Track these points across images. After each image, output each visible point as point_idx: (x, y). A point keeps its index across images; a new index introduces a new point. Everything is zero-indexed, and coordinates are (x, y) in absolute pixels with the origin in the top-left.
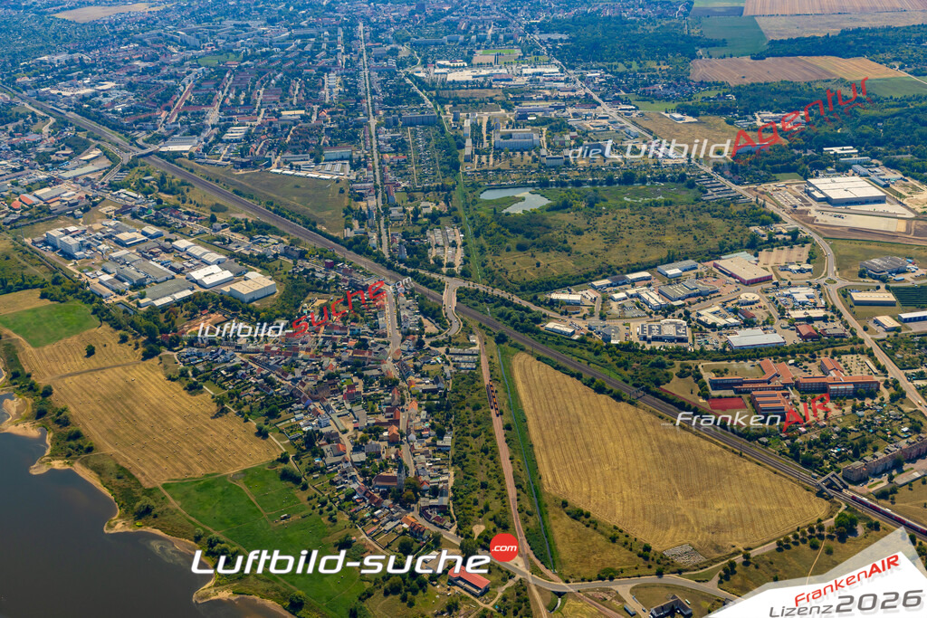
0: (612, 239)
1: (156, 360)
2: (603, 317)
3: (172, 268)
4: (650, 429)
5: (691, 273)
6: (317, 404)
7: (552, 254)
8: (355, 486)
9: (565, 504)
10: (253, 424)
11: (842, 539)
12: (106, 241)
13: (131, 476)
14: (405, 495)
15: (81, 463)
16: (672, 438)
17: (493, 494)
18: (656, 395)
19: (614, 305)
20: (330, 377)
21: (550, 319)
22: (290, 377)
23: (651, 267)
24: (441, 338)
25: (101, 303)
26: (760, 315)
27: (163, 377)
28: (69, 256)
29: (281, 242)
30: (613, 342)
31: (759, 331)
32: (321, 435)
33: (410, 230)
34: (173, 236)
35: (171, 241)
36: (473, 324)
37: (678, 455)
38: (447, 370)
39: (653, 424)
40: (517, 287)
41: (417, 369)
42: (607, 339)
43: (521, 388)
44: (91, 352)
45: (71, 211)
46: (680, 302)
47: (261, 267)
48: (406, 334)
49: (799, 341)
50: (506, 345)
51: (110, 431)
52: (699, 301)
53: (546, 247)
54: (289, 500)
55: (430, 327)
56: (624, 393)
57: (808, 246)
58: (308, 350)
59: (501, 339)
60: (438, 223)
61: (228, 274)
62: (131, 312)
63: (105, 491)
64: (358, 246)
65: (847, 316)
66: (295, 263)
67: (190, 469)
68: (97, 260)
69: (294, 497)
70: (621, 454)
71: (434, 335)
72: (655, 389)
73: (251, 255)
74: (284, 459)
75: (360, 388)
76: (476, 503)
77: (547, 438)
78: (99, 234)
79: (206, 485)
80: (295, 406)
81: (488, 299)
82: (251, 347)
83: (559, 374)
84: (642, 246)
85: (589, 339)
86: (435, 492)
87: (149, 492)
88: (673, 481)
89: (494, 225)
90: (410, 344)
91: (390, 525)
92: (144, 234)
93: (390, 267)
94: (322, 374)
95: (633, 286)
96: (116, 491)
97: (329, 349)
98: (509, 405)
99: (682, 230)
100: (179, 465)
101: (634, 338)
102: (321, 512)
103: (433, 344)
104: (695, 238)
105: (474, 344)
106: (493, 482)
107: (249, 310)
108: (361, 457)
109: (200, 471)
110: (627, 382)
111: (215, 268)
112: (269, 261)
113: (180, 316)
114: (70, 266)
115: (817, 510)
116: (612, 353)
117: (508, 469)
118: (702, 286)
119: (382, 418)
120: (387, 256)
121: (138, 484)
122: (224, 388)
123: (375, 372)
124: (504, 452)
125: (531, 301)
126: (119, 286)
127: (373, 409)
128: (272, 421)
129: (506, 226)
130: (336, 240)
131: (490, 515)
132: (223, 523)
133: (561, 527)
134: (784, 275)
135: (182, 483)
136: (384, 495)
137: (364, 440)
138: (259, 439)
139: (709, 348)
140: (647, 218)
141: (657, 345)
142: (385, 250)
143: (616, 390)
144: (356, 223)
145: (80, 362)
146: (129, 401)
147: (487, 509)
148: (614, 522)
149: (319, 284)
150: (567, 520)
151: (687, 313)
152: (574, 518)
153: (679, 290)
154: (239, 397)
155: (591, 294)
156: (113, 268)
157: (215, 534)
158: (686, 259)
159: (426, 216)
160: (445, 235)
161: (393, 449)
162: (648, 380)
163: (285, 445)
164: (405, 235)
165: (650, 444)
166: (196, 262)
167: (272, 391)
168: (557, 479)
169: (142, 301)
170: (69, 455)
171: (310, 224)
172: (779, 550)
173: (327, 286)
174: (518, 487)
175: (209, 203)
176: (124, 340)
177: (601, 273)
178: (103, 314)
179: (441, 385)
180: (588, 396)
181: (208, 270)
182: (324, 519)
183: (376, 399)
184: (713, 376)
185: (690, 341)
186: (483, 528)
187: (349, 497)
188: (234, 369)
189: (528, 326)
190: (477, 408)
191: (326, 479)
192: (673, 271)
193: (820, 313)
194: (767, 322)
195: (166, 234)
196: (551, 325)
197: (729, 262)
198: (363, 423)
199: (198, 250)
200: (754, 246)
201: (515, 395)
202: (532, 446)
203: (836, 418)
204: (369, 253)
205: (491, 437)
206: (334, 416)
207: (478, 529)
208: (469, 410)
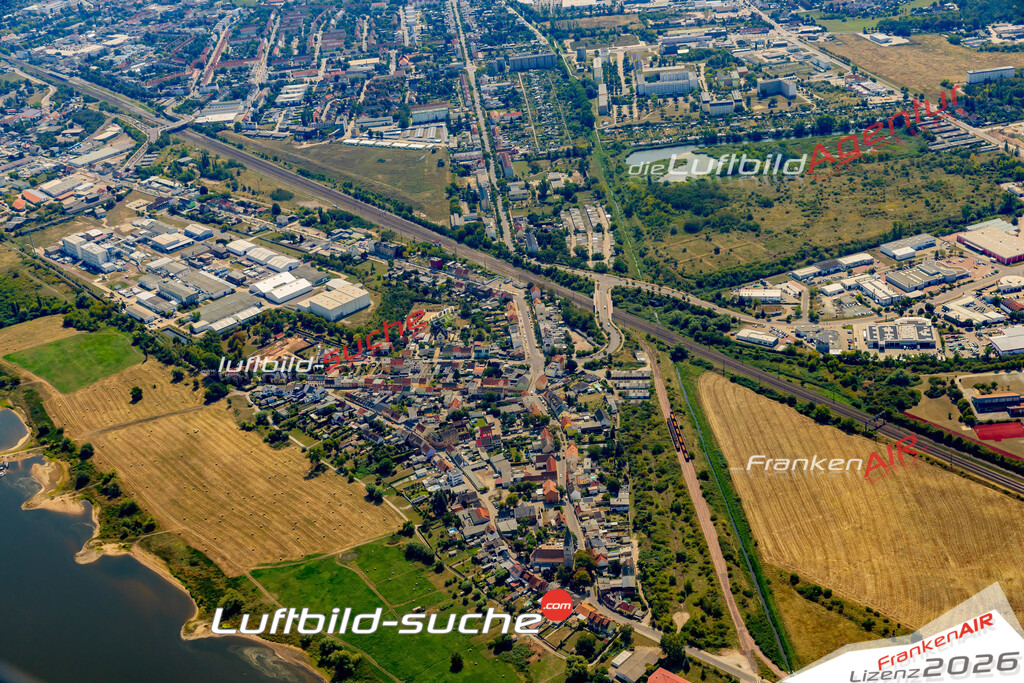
0: (813, 210)
1: (222, 403)
2: (813, 319)
3: (230, 279)
4: (899, 472)
5: (928, 251)
6: (443, 455)
7: (734, 235)
8: (508, 565)
9: (794, 580)
10: (361, 485)
12: (139, 246)
13: (209, 562)
14: (576, 576)
15: (140, 545)
16: (932, 482)
17: (694, 569)
18: (901, 423)
19: (827, 301)
20: (456, 416)
21: (742, 324)
22: (403, 419)
23: (871, 247)
24: (597, 357)
25: (143, 329)
27: (235, 426)
28: (95, 270)
29: (368, 236)
30: (832, 352)
32: (453, 497)
33: (538, 211)
34: (226, 236)
35: (224, 242)
36: (639, 336)
37: (942, 505)
38: (612, 400)
40: (692, 283)
41: (570, 401)
42: (824, 348)
43: (714, 421)
44: (137, 396)
45: (93, 209)
46: (918, 293)
47: (346, 272)
48: (551, 354)
50: (686, 363)
51: (174, 502)
52: (944, 290)
53: (724, 226)
54: (420, 586)
55: (581, 343)
56: (857, 422)
58: (422, 381)
59: (679, 355)
60: (575, 201)
62: (184, 341)
63: (176, 583)
64: (471, 236)
66: (391, 264)
67: (285, 549)
68: (132, 272)
69: (427, 583)
70: (864, 509)
71: (589, 354)
72: (898, 415)
73: (332, 256)
74: (408, 531)
75: (497, 431)
76: (673, 582)
77: (758, 489)
78: (130, 237)
79: (309, 570)
80: (414, 458)
81: (655, 301)
82: (346, 380)
83: (763, 400)
84: (855, 218)
85: (799, 350)
86: (616, 569)
87: (234, 583)
88: (940, 542)
89: (651, 199)
90: (557, 366)
92: (188, 234)
93: (517, 263)
94: (444, 414)
95: (850, 273)
96: (191, 582)
97: (450, 379)
98: (701, 446)
99: (907, 193)
100: (269, 544)
101: (861, 346)
102: (465, 603)
103: (588, 366)
104: (927, 204)
105: (643, 364)
106: (693, 553)
107: (337, 330)
108: (510, 525)
109: (298, 553)
110: (859, 407)
111: (287, 277)
112: (356, 263)
113: (248, 342)
114: (97, 282)
116: (832, 368)
117: (710, 534)
118: (946, 269)
119: (531, 471)
120: (512, 249)
121: (219, 572)
122: (317, 438)
123: (515, 408)
124: (702, 511)
125: (713, 301)
126: (164, 306)
127: (518, 459)
128: (384, 480)
129: (667, 200)
130: (441, 231)
131: (694, 598)
133: (793, 612)
135: (277, 569)
136: (548, 576)
137: (512, 501)
138: (371, 505)
139: (966, 355)
140: (857, 180)
141: (894, 354)
142: (507, 240)
143: (845, 419)
144: (464, 206)
145: (124, 410)
146: (195, 461)
147: (689, 590)
148: (865, 602)
149: (426, 291)
150: (800, 601)
151: (930, 308)
152: (810, 598)
153: (914, 277)
154: (338, 450)
155: (795, 288)
156: (153, 282)
157: (329, 638)
158: (918, 233)
159: (557, 192)
160: (586, 217)
161: (552, 513)
162: (888, 402)
163: (406, 512)
164: (532, 219)
165: (902, 491)
166: (261, 269)
167: (381, 439)
168: (779, 544)
169: (196, 326)
170: (124, 537)
171: (404, 211)
173: (436, 293)
174: (728, 558)
175: (270, 189)
176: (178, 378)
177: (804, 257)
178: (146, 344)
179: (606, 422)
180: (807, 428)
181: (278, 279)
183: (520, 444)
184: (977, 394)
185: (938, 345)
186: (687, 616)
187: (500, 581)
188: (328, 411)
189: (715, 335)
190: (657, 451)
191: (467, 557)
192: (902, 249)
195: (217, 234)
196: (744, 333)
197: (978, 234)
198: (507, 479)
199: (261, 253)
200: (1010, 210)
201: (708, 432)
202: (739, 500)
204: (487, 246)
205: (681, 490)
206: (467, 470)
207: (681, 619)
208: (647, 454)
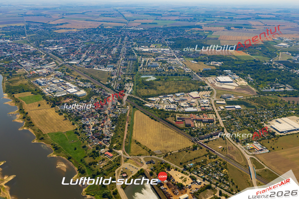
0: (167, 87)
1: (54, 108)
2: (159, 104)
3: (64, 89)
4: (160, 127)
5: (183, 95)
6: (88, 119)
7: (152, 90)
8: (90, 135)
9: (136, 141)
10: (72, 122)
11: (193, 150)
12: (50, 82)
13: (41, 131)
14: (101, 137)
15: (31, 128)
16: (165, 129)
17: (121, 138)
18: (164, 120)
19: (162, 101)
20: (93, 113)
21: (147, 103)
22: (83, 113)
23: (174, 94)
24: (120, 106)
25: (45, 95)
26: (194, 105)
27: (54, 112)
28: (40, 85)
29: (91, 84)
30: (159, 109)
31: (192, 108)
32: (86, 125)
33: (122, 83)
34: (66, 82)
35: (65, 83)
36: (129, 104)
37: (165, 132)
38: (119, 113)
39: (161, 126)
40: (142, 96)
42: (158, 108)
43: (135, 117)
44: (39, 105)
45: (44, 75)
46: (177, 101)
47: (84, 89)
49: (201, 110)
50: (135, 108)
51: (39, 122)
52: (182, 101)
53: (151, 88)
54: (75, 138)
55: (119, 104)
56: (157, 119)
57: (211, 91)
59: (134, 107)
60: (129, 82)
61: (76, 90)
62: (51, 97)
63: (34, 134)
64: (108, 86)
65: (214, 106)
66: (92, 89)
67: (55, 130)
68: (47, 86)
69: (76, 137)
71: (119, 106)
72: (165, 119)
73: (83, 87)
74: (77, 129)
75: (98, 116)
76: (116, 140)
77: (137, 128)
78: (49, 80)
79: (57, 134)
80: (82, 119)
81: (134, 99)
83: (145, 115)
84: (173, 89)
85: (154, 108)
86: (108, 137)
87: (44, 135)
88: (161, 137)
89: (141, 83)
90: (113, 107)
91: (95, 143)
92: (59, 81)
93: (114, 91)
94: (91, 112)
95: (168, 97)
96: (37, 134)
98: (131, 121)
99: (184, 86)
100: (53, 130)
101: (164, 108)
102: (81, 140)
104: (186, 88)
105: (128, 108)
106: (122, 136)
107: (78, 98)
108: (94, 129)
109: (57, 131)
110: (159, 117)
111: (73, 89)
112: (87, 88)
113: (62, 99)
114: (40, 87)
115: (191, 144)
116: (158, 111)
117: (126, 133)
118: (184, 98)
119: (101, 122)
120: (114, 89)
121: (42, 133)
122: (68, 114)
123: (103, 113)
124: (126, 130)
125: (144, 100)
126: (50, 92)
127: (100, 120)
128: (76, 122)
129: (144, 83)
130: (104, 84)
131: (118, 142)
132: (58, 141)
133: (133, 146)
134: (203, 97)
135: (52, 133)
136: (96, 137)
137: (95, 126)
138: (72, 125)
139: (180, 111)
140: (177, 83)
141: (168, 110)
142: (114, 87)
143: (156, 119)
144: (110, 81)
145: (36, 107)
146: (45, 116)
148: (145, 145)
149: (96, 94)
150: (135, 144)
151: (178, 104)
152: (137, 144)
153: (178, 99)
154: (70, 116)
155: (158, 99)
156: (49, 88)
157: (55, 144)
158: (182, 92)
159: (126, 80)
160: (129, 85)
161: (101, 128)
162: (164, 117)
163: (77, 127)
164: (120, 84)
165: (159, 130)
166: (70, 88)
167: (78, 115)
168: (136, 136)
169: (54, 95)
170: (28, 126)
171: (99, 81)
172: (179, 152)
173: (98, 94)
174: (127, 137)
175: (77, 75)
176: (48, 103)
177: (162, 94)
178: (44, 97)
179: (117, 116)
180: (149, 120)
181: (72, 89)
182: (82, 142)
183: (101, 118)
184: (179, 117)
185: (177, 109)
186: (116, 145)
187: (88, 138)
188: (71, 110)
189: (141, 105)
190: (123, 121)
191: (85, 134)
192: (178, 95)
193: (208, 105)
194: (195, 106)
195: (65, 81)
196: (146, 105)
197: (191, 94)
198: (96, 123)
199: (70, 85)
200: (199, 90)
201: (133, 119)
202: (133, 129)
203: (202, 127)
204: (110, 88)
205: (124, 127)
206: (90, 121)
207: (114, 145)
208: (121, 121)
